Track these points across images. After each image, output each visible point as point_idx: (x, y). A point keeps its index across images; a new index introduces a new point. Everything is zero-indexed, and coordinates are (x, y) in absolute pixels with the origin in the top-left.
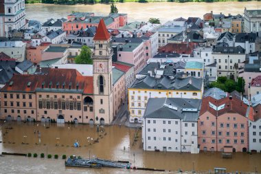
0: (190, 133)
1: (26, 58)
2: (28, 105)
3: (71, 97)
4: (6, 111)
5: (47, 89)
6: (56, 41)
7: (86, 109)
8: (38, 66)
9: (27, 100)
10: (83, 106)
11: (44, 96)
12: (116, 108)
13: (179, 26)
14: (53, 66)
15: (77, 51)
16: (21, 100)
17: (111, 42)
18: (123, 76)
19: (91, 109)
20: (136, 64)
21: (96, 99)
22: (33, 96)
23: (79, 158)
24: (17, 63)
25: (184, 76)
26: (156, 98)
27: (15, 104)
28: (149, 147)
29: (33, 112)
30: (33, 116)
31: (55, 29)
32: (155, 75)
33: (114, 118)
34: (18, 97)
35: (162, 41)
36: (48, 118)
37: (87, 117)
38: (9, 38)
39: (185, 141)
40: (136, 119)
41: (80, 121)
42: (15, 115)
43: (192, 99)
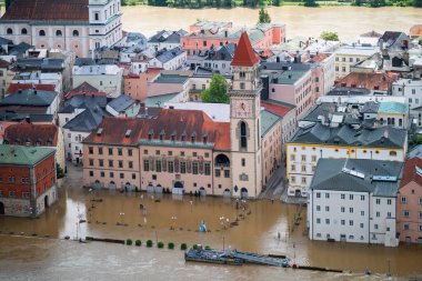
0: (384, 215)
1: (123, 93)
2: (126, 165)
3: (195, 154)
4: (92, 174)
5: (157, 141)
6: (170, 65)
7: (218, 174)
8: (143, 105)
9: (125, 158)
10: (213, 168)
11: (152, 151)
12: (267, 173)
13: (369, 45)
14: (166, 105)
15: (204, 83)
16: (116, 158)
17: (259, 69)
18: (278, 124)
19: (227, 174)
20: (299, 105)
21: (235, 159)
22: (135, 151)
23: (207, 248)
24: (109, 100)
25: (376, 125)
26: (331, 159)
27: (106, 163)
28: (319, 235)
29: (134, 177)
30: (135, 183)
31: (170, 46)
32: (329, 122)
33: (264, 188)
34: (111, 152)
35: (341, 69)
36: (159, 186)
37: (220, 186)
38: (97, 60)
39: (376, 226)
40: (298, 191)
41: (209, 191)
42: (106, 181)
43: (388, 162)
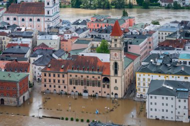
0: (182, 107)
1: (60, 48)
2: (61, 82)
3: (93, 77)
4: (45, 86)
5: (76, 71)
6: (82, 35)
7: (104, 87)
8: (69, 54)
9: (61, 78)
10: (102, 84)
11: (73, 76)
12: (127, 86)
13: (174, 27)
14: (80, 54)
15: (98, 44)
16: (57, 78)
17: (123, 38)
18: (132, 63)
19: (108, 87)
20: (142, 55)
21: (112, 79)
22: (65, 75)
23: (99, 122)
24: (54, 51)
25: (178, 65)
26: (157, 80)
27: (52, 81)
28: (152, 116)
29: (65, 87)
30: (65, 90)
31: (82, 27)
32: (156, 63)
33: (125, 94)
34: (54, 76)
35: (161, 38)
36: (77, 92)
37: (105, 92)
38: (48, 33)
39: (179, 113)
40: (141, 95)
41: (100, 95)
42: (52, 89)
43: (184, 82)
